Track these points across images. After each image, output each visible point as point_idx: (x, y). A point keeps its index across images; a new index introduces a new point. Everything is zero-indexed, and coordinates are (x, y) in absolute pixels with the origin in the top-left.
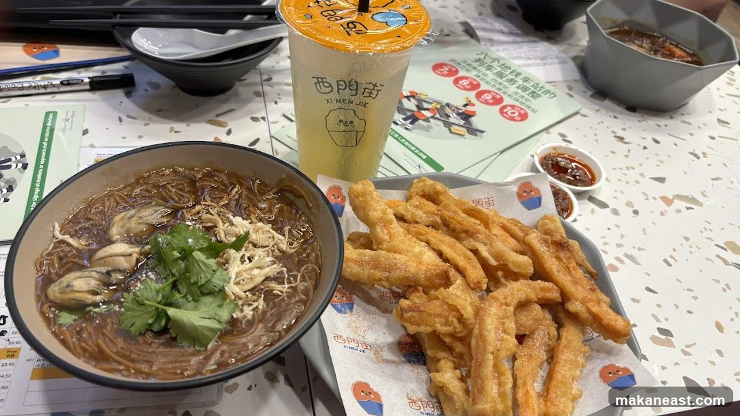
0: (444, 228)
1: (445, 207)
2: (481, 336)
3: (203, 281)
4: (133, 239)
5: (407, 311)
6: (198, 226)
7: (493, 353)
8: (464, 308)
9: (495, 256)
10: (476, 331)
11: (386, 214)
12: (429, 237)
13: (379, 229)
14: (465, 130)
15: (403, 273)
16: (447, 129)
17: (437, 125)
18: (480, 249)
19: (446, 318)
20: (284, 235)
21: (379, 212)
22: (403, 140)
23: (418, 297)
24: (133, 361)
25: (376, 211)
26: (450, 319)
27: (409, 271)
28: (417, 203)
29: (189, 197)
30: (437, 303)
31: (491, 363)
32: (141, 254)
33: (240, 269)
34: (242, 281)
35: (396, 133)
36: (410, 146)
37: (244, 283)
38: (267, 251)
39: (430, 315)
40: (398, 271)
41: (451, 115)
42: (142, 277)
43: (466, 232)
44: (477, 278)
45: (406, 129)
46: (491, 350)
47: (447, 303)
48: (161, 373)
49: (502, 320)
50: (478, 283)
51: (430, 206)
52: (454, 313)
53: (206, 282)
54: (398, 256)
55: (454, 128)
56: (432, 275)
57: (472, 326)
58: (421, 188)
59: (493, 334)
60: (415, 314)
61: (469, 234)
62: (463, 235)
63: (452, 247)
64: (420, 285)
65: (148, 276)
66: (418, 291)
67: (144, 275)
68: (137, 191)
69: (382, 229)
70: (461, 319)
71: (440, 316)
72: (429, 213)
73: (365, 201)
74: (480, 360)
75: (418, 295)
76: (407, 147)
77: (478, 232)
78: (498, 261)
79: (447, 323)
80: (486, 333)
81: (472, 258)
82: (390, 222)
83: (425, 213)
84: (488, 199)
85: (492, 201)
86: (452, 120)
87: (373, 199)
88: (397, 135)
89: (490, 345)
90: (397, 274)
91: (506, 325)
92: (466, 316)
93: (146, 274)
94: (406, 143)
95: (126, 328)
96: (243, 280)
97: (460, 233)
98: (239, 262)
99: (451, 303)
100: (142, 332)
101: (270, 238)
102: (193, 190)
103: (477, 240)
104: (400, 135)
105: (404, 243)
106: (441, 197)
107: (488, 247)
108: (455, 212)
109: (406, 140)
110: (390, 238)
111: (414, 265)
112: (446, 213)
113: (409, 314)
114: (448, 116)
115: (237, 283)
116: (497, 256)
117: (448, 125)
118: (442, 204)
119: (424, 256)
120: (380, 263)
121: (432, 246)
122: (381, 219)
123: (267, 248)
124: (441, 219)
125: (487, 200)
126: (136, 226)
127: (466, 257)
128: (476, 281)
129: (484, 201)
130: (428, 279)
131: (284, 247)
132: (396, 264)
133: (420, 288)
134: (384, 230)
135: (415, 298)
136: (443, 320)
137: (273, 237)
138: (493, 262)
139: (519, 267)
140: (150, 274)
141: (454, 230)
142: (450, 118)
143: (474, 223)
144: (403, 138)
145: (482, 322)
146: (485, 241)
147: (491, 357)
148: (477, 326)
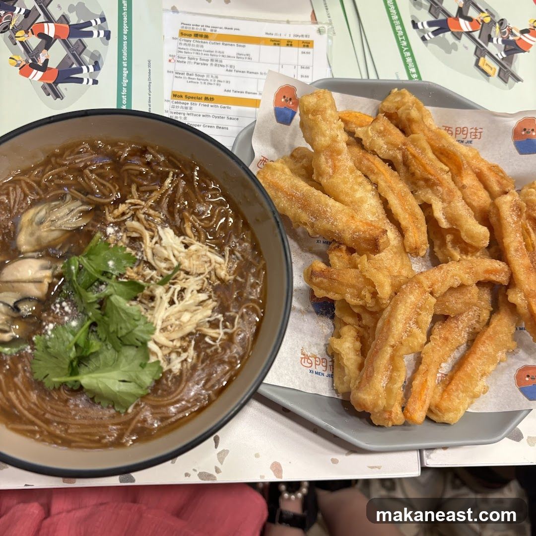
0: (402, 169)
1: (413, 141)
2: (388, 322)
3: (124, 332)
4: (45, 251)
5: (317, 276)
6: (121, 234)
7: (393, 346)
8: (382, 286)
9: (450, 218)
10: (386, 314)
11: (336, 141)
12: (379, 180)
13: (323, 159)
14: (497, 68)
15: (328, 226)
16: (474, 58)
17: (466, 48)
18: (434, 207)
19: (360, 290)
20: (224, 256)
21: (328, 138)
22: (408, 54)
23: (338, 257)
24: (48, 422)
25: (324, 136)
26: (363, 293)
27: (336, 226)
28: (382, 128)
29: (112, 188)
30: (353, 272)
31: (388, 356)
32: (54, 276)
33: (167, 314)
34: (169, 327)
35: (407, 40)
36: (411, 65)
37: (172, 329)
38: (202, 279)
39: (341, 284)
40: (325, 222)
41: (495, 40)
42: (56, 307)
43: (427, 180)
44: (416, 242)
45: (423, 39)
46: (392, 343)
47: (364, 277)
48: (77, 439)
49: (418, 310)
50: (416, 248)
51: (397, 135)
52: (370, 287)
53: (127, 334)
54: (331, 202)
55: (486, 61)
56: (360, 238)
57: (384, 306)
58: (395, 104)
59: (400, 326)
60: (325, 280)
61: (430, 184)
62: (422, 183)
63: (402, 198)
64: (344, 244)
65: (62, 308)
66: (341, 250)
67: (58, 306)
68: (50, 175)
69: (326, 159)
70: (374, 294)
71: (353, 286)
72: (392, 144)
73: (314, 120)
74: (378, 347)
75: (339, 254)
76: (406, 65)
77: (441, 184)
78: (451, 224)
79: (359, 296)
80: (394, 322)
81: (419, 217)
82: (339, 153)
83: (387, 143)
84: (476, 129)
85: (480, 132)
86: (491, 47)
87: (324, 119)
88: (405, 43)
89: (393, 337)
90: (323, 224)
91: (421, 317)
92: (380, 295)
93: (60, 303)
94: (409, 60)
95: (40, 380)
96: (171, 327)
97: (419, 180)
98: (166, 305)
99: (368, 277)
100: (57, 387)
101: (206, 262)
102: (117, 176)
103: (435, 193)
104: (409, 45)
105: (346, 183)
106: (415, 127)
107: (445, 205)
108: (423, 150)
109: (412, 56)
110: (334, 172)
111: (344, 219)
112: (412, 149)
113: (318, 280)
114: (490, 39)
115: (164, 329)
116: (451, 219)
117: (480, 52)
118: (412, 136)
119: (364, 205)
120: (309, 205)
121: (379, 191)
122: (329, 146)
123: (202, 277)
124: (404, 156)
125: (473, 130)
126: (47, 234)
127: (413, 215)
128: (414, 246)
129: (470, 131)
130: (354, 240)
131: (222, 273)
132: (325, 212)
133: (344, 248)
134: (330, 161)
135: (335, 258)
136: (356, 291)
137: (210, 261)
138: (444, 224)
139: (472, 237)
140: (64, 304)
141: (413, 174)
142: (490, 44)
143: (441, 169)
144: (410, 50)
145: (394, 308)
146: (445, 197)
147: (389, 350)
148: (389, 308)
